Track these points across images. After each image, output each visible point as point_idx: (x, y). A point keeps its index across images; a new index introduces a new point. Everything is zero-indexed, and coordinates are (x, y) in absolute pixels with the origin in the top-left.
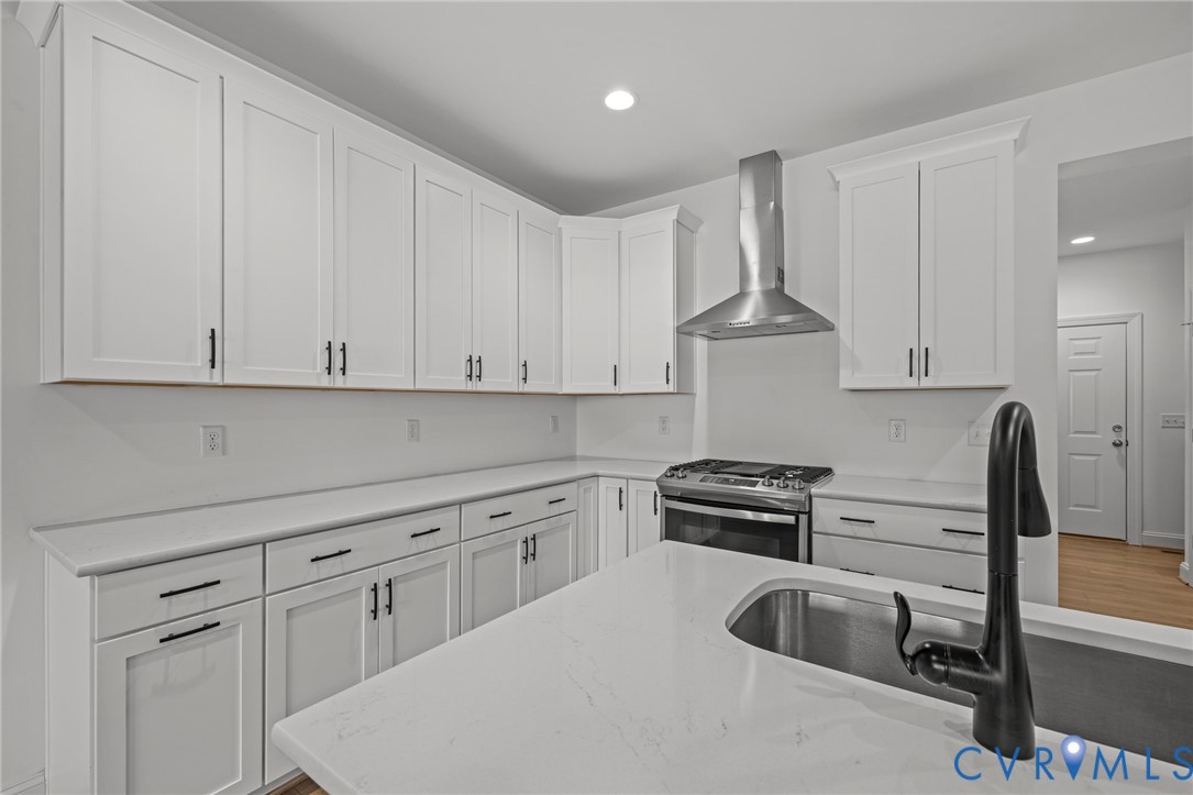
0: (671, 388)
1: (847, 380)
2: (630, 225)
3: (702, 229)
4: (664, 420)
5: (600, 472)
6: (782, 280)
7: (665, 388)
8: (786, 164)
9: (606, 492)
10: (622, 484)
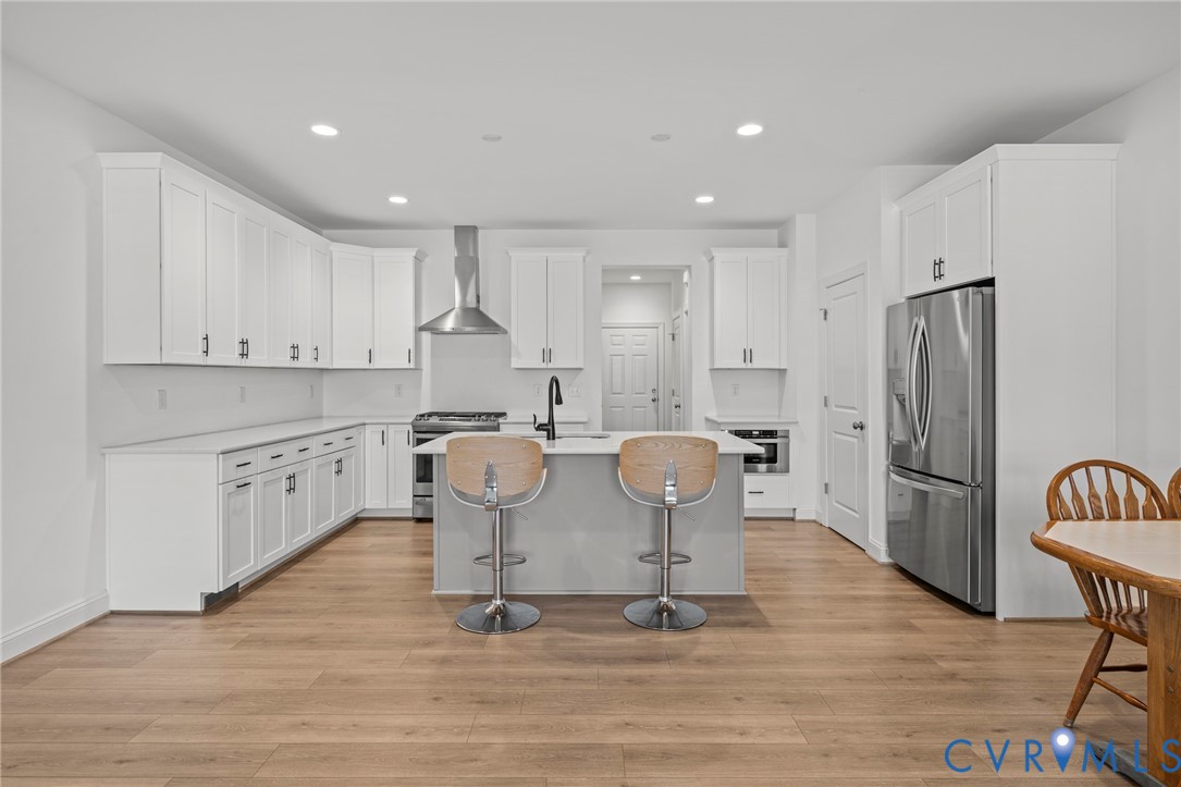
0: (412, 366)
1: (515, 363)
2: (379, 253)
3: (427, 260)
4: (399, 388)
5: (367, 421)
6: (478, 302)
7: (407, 366)
8: (481, 233)
9: (371, 436)
10: (384, 428)
